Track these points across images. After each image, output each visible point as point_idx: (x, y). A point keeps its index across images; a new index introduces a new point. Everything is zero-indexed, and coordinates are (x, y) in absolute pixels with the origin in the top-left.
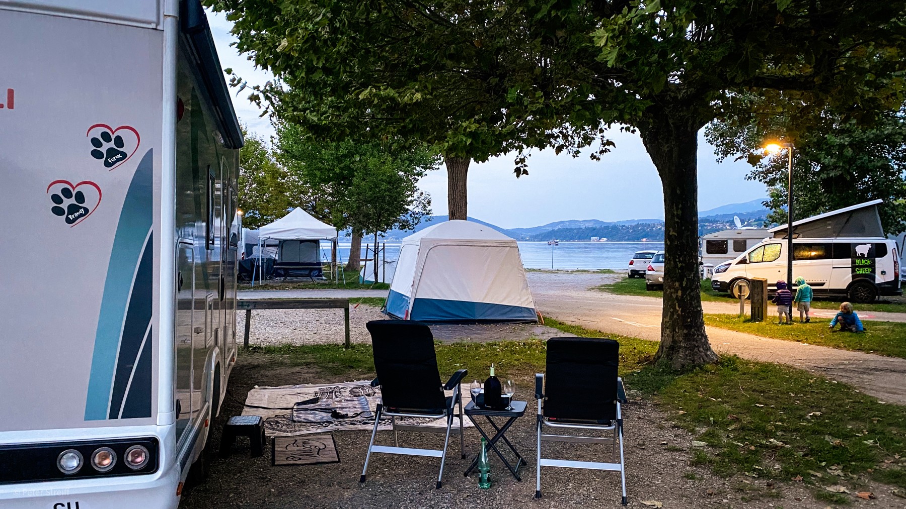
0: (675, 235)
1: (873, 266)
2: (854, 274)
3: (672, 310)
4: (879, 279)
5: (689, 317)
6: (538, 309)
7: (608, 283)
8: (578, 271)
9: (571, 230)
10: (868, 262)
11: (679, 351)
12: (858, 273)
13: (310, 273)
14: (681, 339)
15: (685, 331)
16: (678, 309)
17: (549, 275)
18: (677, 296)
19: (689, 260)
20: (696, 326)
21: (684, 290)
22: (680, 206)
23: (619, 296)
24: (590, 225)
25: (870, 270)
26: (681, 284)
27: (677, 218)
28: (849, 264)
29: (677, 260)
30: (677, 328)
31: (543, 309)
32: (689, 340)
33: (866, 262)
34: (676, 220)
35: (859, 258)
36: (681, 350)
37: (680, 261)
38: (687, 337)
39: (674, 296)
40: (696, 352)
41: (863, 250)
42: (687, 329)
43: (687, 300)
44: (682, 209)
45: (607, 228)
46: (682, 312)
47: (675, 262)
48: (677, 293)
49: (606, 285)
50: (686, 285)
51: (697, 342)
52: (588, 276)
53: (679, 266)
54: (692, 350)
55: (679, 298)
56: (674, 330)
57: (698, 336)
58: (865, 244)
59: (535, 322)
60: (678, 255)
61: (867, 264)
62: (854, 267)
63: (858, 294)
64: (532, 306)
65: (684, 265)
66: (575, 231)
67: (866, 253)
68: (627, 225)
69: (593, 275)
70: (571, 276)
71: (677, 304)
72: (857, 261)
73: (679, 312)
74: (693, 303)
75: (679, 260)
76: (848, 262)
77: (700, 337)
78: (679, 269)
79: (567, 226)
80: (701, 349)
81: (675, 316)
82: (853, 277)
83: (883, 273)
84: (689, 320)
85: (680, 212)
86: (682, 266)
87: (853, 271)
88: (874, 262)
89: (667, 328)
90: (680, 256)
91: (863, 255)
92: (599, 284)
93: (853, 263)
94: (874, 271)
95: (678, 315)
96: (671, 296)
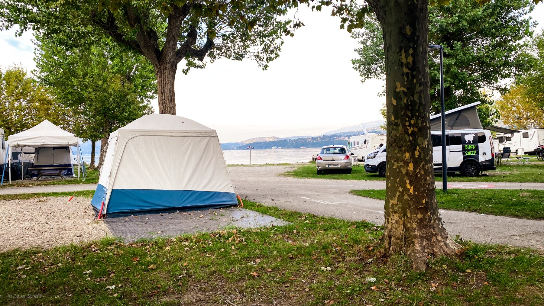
0: (404, 91)
1: (477, 149)
2: (465, 155)
3: (401, 189)
4: (482, 159)
5: (423, 197)
6: (238, 192)
7: (288, 171)
8: (267, 165)
9: (261, 143)
10: (474, 146)
11: (413, 243)
12: (467, 155)
13: (60, 172)
14: (415, 226)
15: (420, 216)
16: (409, 187)
17: (248, 167)
18: (408, 170)
19: (422, 123)
20: (432, 208)
21: (416, 163)
22: (411, 51)
23: (299, 179)
24: (272, 140)
25: (475, 152)
26: (413, 155)
27: (407, 67)
28: (460, 149)
29: (407, 124)
30: (409, 212)
31: (243, 192)
32: (425, 227)
33: (472, 147)
34: (405, 70)
35: (467, 144)
36: (416, 242)
37: (410, 125)
38: (423, 224)
39: (404, 171)
40: (434, 242)
41: (469, 138)
42: (422, 213)
43: (421, 175)
44: (413, 55)
45: (281, 141)
46: (414, 190)
47: (404, 127)
48: (408, 166)
49: (288, 172)
50: (419, 156)
51: (434, 228)
52: (274, 167)
53: (410, 132)
54: (429, 240)
55: (411, 173)
56: (405, 215)
57: (435, 221)
58: (470, 134)
59: (235, 206)
60: (408, 117)
61: (473, 148)
62: (464, 151)
63: (467, 170)
64: (231, 191)
65: (416, 130)
66: (263, 144)
67: (471, 140)
68: (292, 139)
69: (278, 167)
70: (264, 168)
71: (408, 181)
72: (466, 146)
73: (411, 191)
74: (428, 179)
75: (410, 123)
76: (459, 147)
77: (437, 222)
78: (409, 135)
79: (258, 140)
80: (439, 238)
81: (406, 197)
82: (464, 158)
83: (484, 154)
84: (424, 201)
85: (410, 59)
86: (413, 131)
87: (464, 154)
88: (477, 147)
89: (395, 212)
90: (411, 118)
91: (469, 141)
92: (283, 172)
93: (464, 147)
94: (477, 153)
95: (409, 195)
96: (400, 171)
